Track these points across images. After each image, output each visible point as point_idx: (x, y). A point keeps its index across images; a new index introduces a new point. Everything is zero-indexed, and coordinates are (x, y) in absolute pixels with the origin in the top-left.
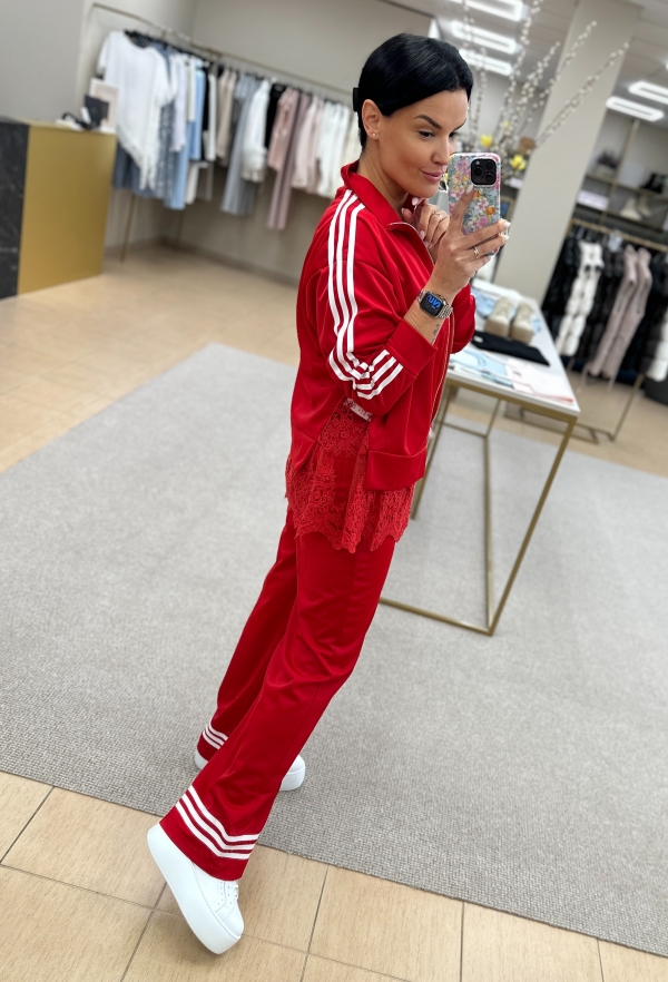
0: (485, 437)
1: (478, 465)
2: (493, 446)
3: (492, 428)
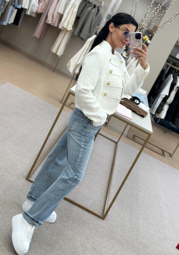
0: (116, 143)
1: (111, 153)
2: (119, 148)
3: (120, 140)
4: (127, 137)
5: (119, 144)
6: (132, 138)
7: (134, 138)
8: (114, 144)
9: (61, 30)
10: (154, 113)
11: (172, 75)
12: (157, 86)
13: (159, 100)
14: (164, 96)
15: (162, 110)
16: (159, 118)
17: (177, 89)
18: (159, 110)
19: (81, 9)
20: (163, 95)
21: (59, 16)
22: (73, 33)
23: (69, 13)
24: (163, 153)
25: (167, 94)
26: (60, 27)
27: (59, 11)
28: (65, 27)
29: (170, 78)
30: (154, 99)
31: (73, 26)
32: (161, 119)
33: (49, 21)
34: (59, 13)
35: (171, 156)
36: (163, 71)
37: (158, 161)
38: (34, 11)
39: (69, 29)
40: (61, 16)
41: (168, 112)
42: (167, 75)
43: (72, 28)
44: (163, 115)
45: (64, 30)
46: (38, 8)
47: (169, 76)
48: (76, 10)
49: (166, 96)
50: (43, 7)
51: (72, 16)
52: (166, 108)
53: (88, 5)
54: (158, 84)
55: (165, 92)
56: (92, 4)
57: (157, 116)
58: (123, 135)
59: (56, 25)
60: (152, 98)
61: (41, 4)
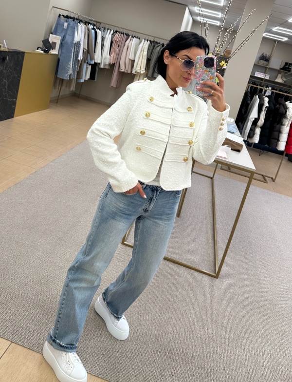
0: (212, 178)
3: (215, 174)
4: (221, 169)
5: (214, 178)
6: (228, 169)
7: (229, 169)
8: (210, 179)
9: (135, 75)
10: (246, 139)
11: (257, 96)
12: (243, 111)
13: (249, 125)
14: (254, 119)
15: (254, 134)
16: (252, 143)
17: (266, 110)
18: (251, 134)
19: (151, 51)
20: (252, 118)
21: (131, 62)
22: (147, 74)
23: (139, 58)
24: (264, 179)
25: (257, 117)
26: (134, 72)
27: (130, 58)
28: (139, 71)
29: (256, 100)
30: (243, 124)
31: (145, 69)
32: (255, 143)
33: (123, 69)
34: (130, 59)
35: (273, 180)
36: (246, 94)
37: (262, 189)
38: (107, 63)
39: (142, 72)
40: (133, 62)
41: (261, 135)
42: (252, 98)
43: (145, 71)
44: (256, 139)
45: (137, 74)
46: (110, 59)
47: (254, 98)
48: (145, 53)
49: (255, 118)
50: (115, 57)
51: (143, 59)
52: (258, 131)
53: (156, 45)
54: (244, 108)
55: (254, 114)
56: (160, 43)
57: (250, 141)
58: (218, 167)
59: (129, 72)
60: (240, 123)
61: (112, 55)
